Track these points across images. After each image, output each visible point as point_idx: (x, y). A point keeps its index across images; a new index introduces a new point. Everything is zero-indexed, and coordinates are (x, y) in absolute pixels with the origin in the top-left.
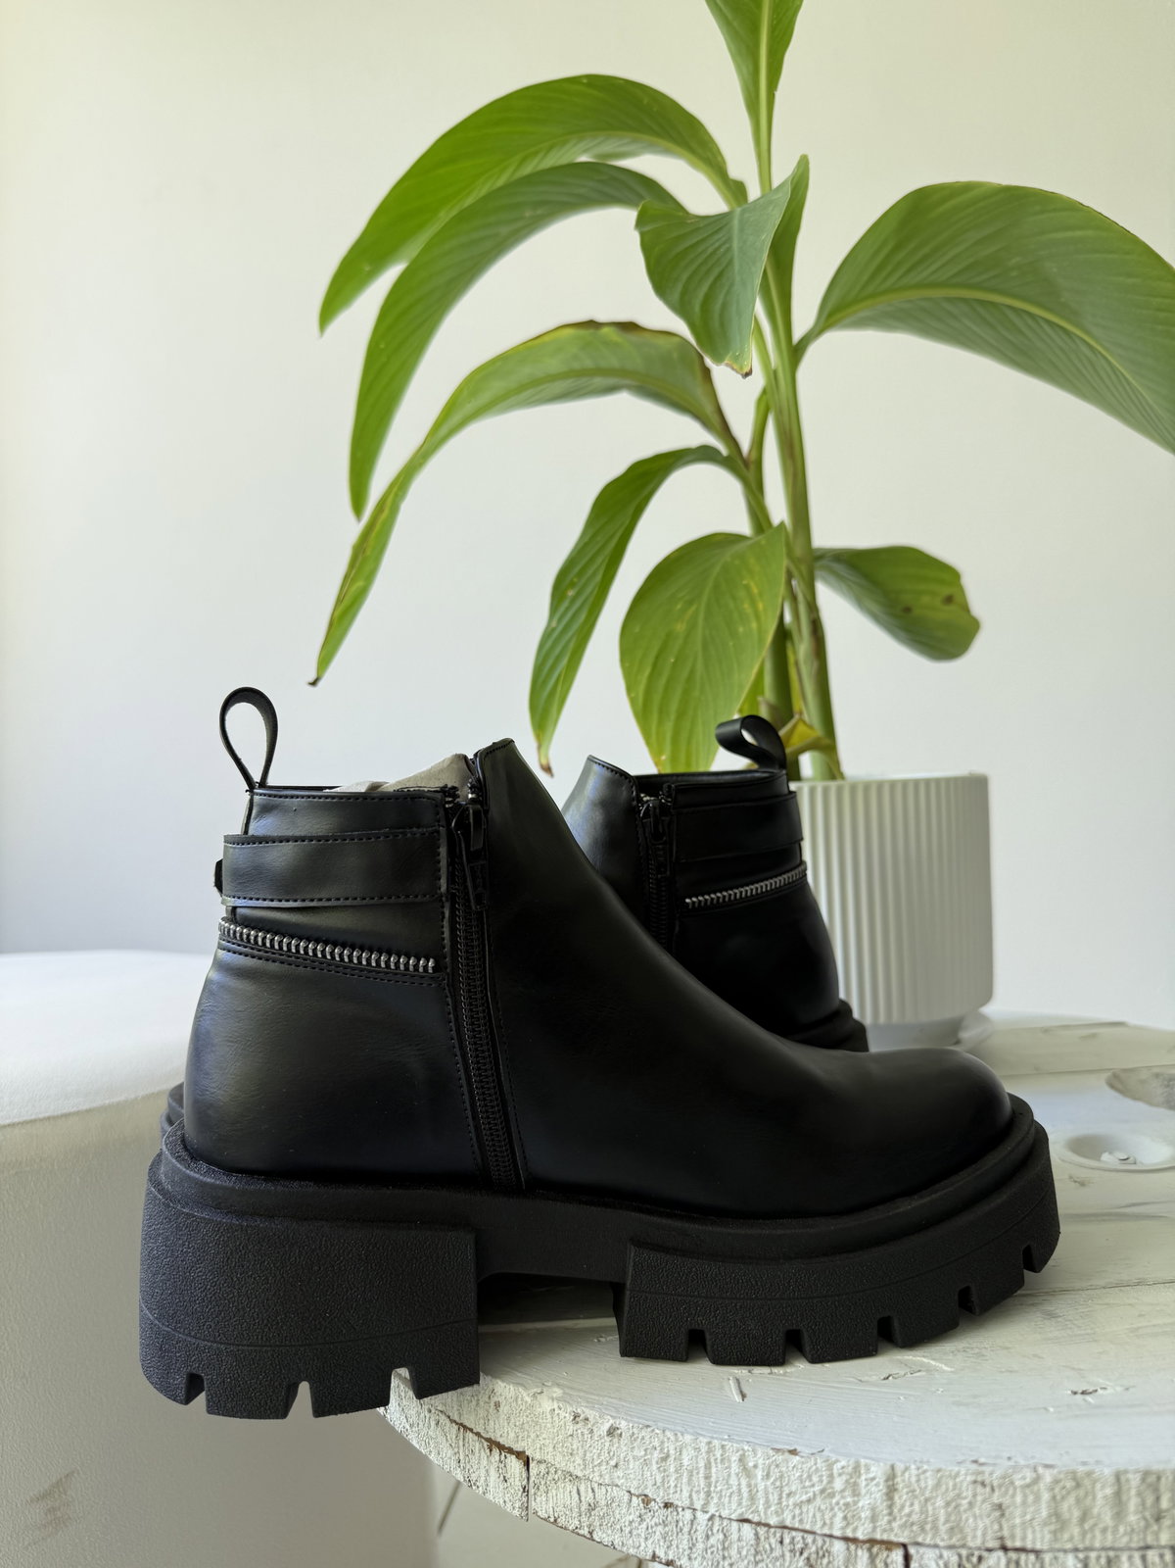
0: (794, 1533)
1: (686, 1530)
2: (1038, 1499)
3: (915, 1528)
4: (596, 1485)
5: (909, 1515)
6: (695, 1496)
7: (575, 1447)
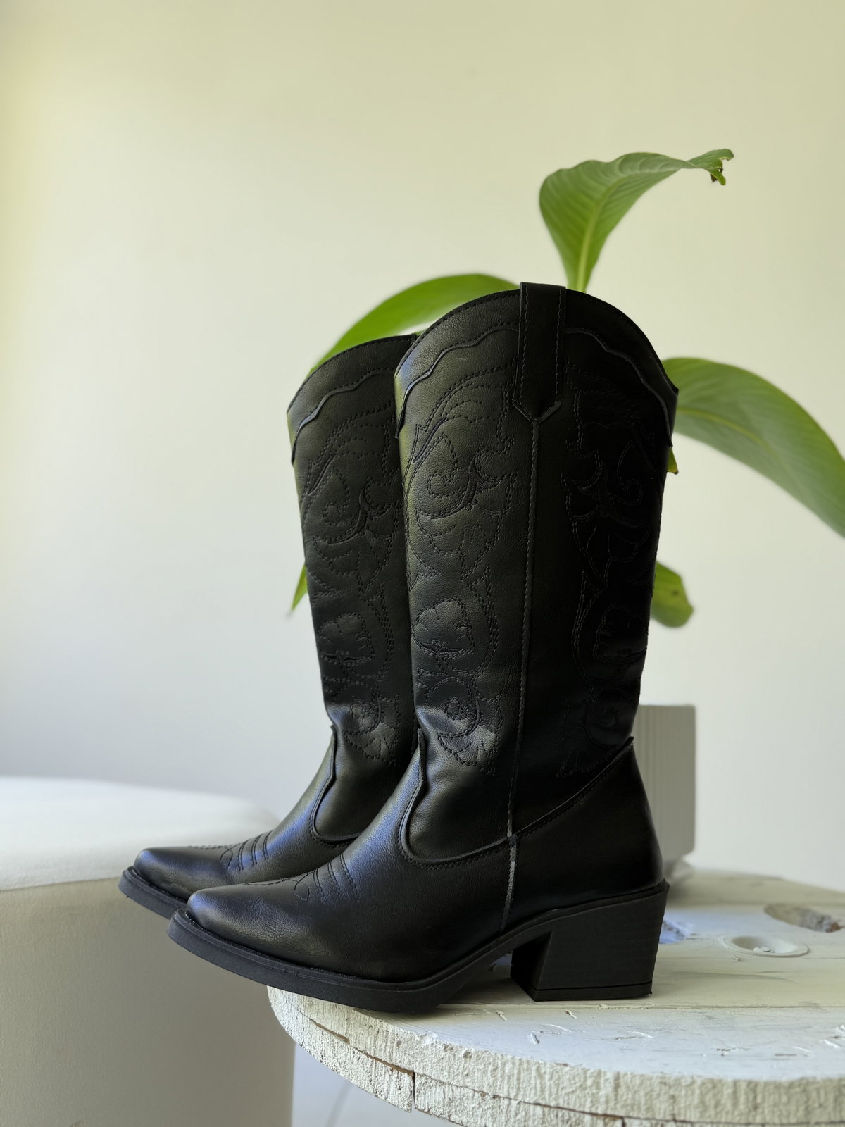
0: (564, 1111)
1: (504, 1111)
2: (693, 1093)
3: (629, 1108)
4: (454, 1088)
5: (626, 1100)
7: (444, 1065)
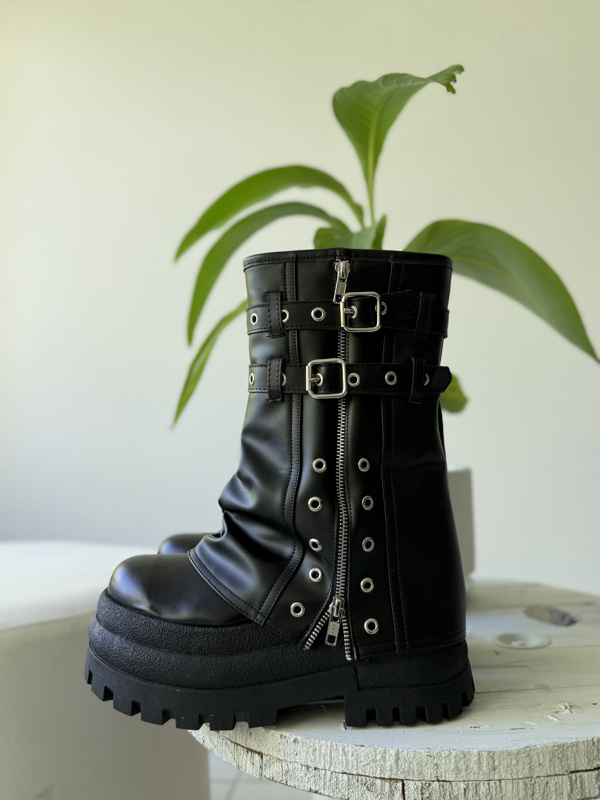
0: (362, 777)
1: (322, 778)
2: (450, 761)
3: (406, 773)
4: (288, 763)
5: (404, 768)
6: (326, 764)
7: (281, 748)
